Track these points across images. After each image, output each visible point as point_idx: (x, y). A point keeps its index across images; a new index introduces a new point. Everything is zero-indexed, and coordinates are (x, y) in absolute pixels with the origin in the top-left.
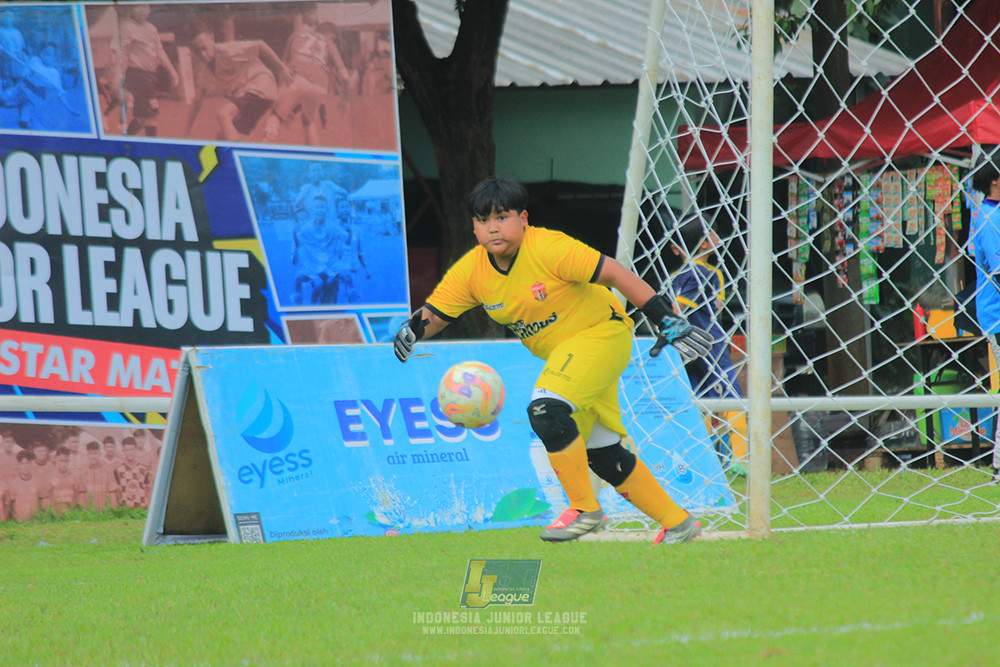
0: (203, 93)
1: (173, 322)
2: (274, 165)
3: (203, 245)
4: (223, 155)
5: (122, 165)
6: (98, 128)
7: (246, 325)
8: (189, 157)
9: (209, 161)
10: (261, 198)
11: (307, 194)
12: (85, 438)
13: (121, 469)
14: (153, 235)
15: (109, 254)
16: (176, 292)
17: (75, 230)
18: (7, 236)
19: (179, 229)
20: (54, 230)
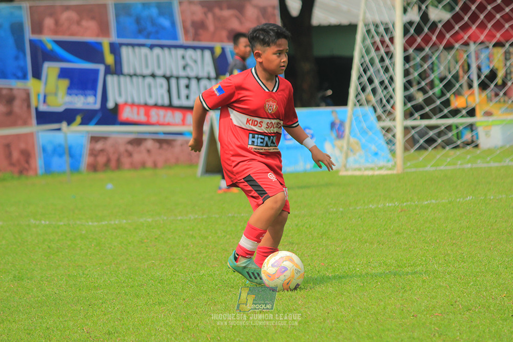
0: (216, 28)
3: (217, 78)
4: (223, 49)
5: (190, 52)
6: (182, 40)
8: (212, 50)
9: (218, 51)
12: (179, 143)
14: (201, 75)
15: (186, 81)
17: (175, 73)
18: (153, 76)
19: (209, 73)
20: (168, 74)
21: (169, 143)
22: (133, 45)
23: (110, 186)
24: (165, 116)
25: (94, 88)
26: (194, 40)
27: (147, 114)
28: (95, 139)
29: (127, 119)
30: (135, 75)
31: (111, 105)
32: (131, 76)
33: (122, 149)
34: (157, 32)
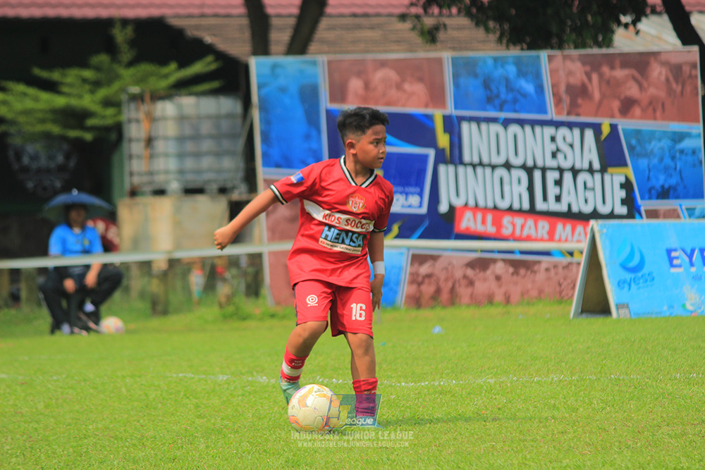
0: (603, 96)
1: (588, 209)
2: (638, 133)
3: (603, 170)
4: (614, 128)
5: (564, 131)
6: (552, 114)
7: (623, 210)
8: (597, 128)
9: (606, 130)
10: (631, 148)
11: (655, 146)
12: (544, 266)
13: (562, 281)
14: (578, 166)
15: (556, 175)
16: (590, 195)
17: (540, 163)
18: (508, 166)
19: (591, 164)
20: (530, 163)
21: (528, 266)
22: (478, 120)
23: (437, 329)
24: (523, 227)
25: (420, 184)
26: (569, 114)
27: (497, 223)
28: (418, 259)
29: (467, 229)
30: (481, 164)
31: (443, 208)
32: (474, 166)
33: (458, 274)
34: (515, 101)
